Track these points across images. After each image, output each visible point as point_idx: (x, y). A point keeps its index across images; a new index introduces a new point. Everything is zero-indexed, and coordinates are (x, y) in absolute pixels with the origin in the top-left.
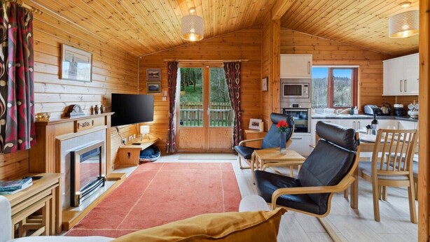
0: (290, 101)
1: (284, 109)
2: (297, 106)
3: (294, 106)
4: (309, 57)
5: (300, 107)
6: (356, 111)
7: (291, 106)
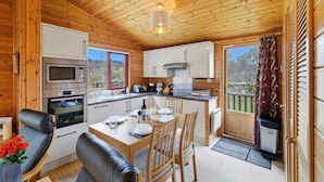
0: (60, 88)
1: (49, 99)
2: (70, 92)
3: (64, 93)
4: (85, 36)
5: (73, 93)
6: (128, 90)
7: (60, 95)
